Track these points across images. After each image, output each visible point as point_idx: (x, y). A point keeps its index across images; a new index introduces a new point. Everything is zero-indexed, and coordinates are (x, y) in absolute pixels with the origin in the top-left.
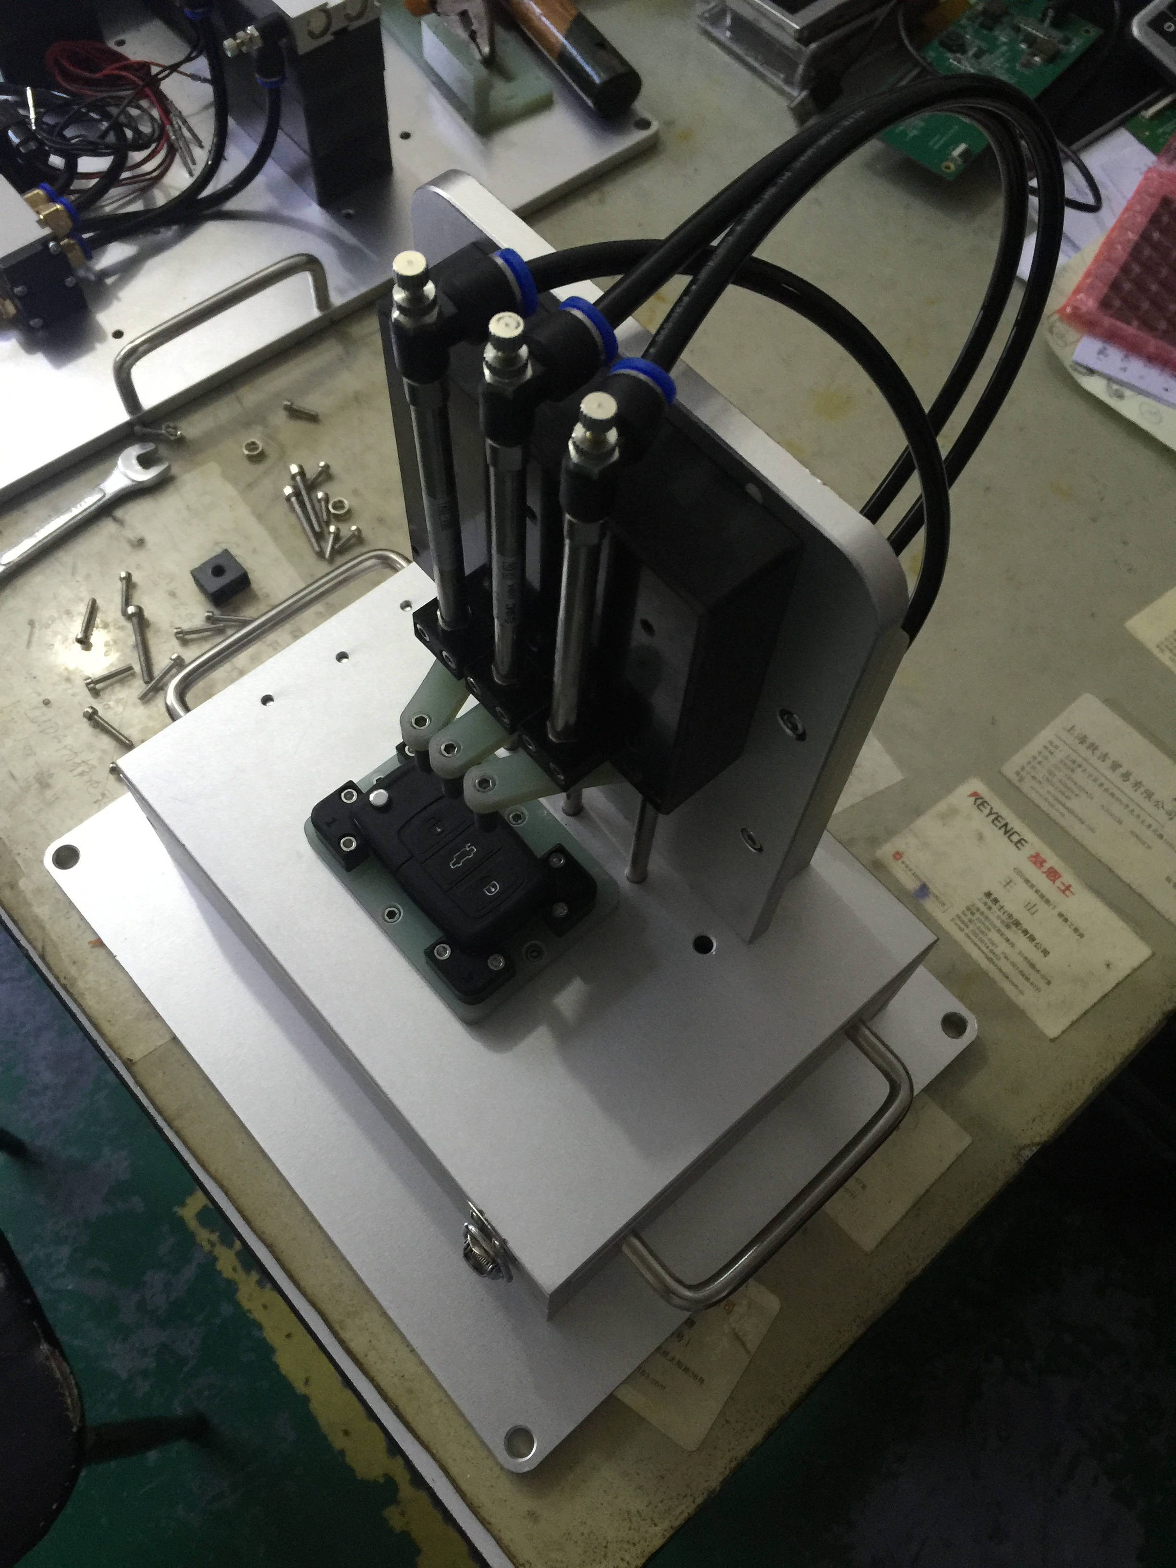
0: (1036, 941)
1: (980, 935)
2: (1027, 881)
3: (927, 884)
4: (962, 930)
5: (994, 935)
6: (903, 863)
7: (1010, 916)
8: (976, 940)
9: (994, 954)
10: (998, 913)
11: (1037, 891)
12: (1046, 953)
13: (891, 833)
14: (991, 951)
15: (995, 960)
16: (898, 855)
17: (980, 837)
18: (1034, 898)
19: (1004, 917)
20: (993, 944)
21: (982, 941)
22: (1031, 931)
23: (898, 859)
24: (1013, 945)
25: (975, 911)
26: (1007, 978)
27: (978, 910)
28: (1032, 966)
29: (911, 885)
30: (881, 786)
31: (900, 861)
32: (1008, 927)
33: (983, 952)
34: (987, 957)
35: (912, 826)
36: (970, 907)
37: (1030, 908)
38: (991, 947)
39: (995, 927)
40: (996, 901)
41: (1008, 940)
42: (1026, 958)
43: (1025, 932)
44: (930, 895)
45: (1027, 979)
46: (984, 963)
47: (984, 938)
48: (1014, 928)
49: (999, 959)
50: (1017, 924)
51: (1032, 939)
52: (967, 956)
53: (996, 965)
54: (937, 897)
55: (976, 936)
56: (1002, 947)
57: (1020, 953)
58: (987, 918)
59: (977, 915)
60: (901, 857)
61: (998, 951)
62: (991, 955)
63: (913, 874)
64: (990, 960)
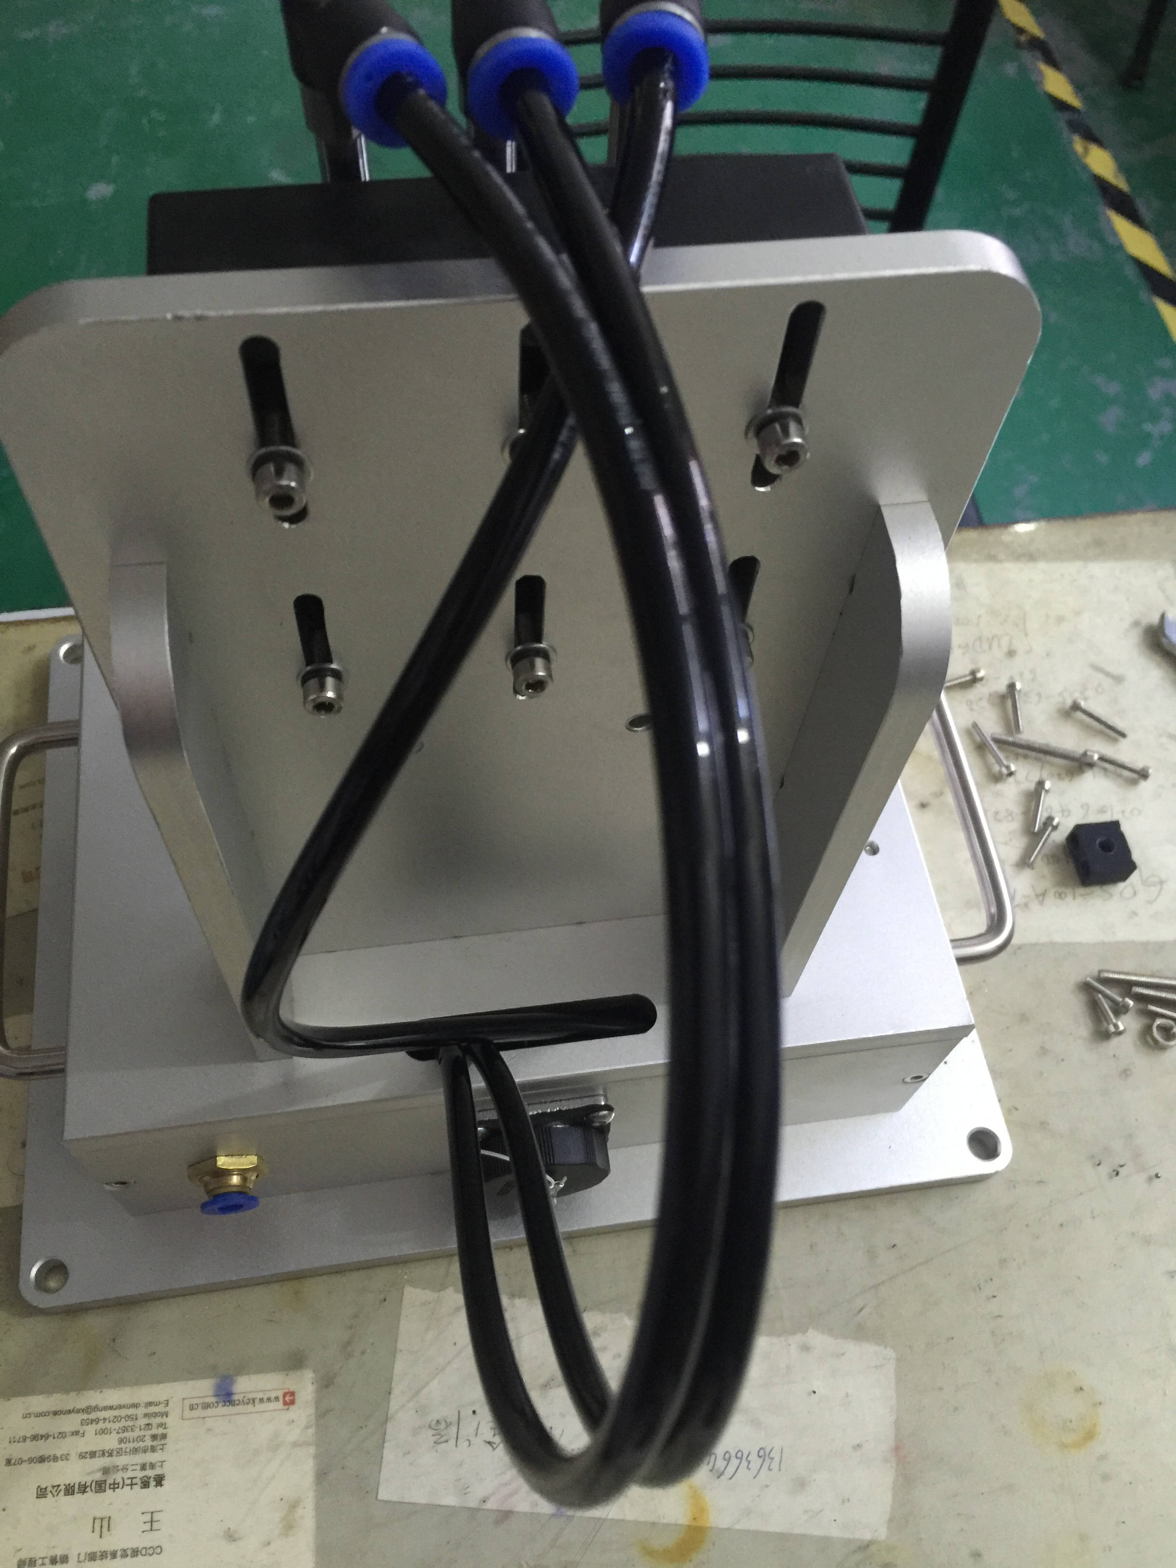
0: (62, 1493)
1: (123, 1423)
2: (135, 1553)
3: (231, 1407)
4: (150, 1404)
5: (110, 1442)
6: (277, 1399)
7: (115, 1486)
8: (124, 1412)
9: (92, 1421)
10: (130, 1474)
11: (114, 1555)
12: (42, 1493)
13: (322, 1414)
14: (97, 1421)
15: (85, 1416)
16: (289, 1399)
17: (231, 1537)
18: (111, 1542)
19: (118, 1477)
20: (103, 1432)
21: (117, 1419)
22: (78, 1496)
23: (285, 1395)
24: (82, 1456)
25: (155, 1443)
26: (55, 1413)
27: (153, 1449)
28: (42, 1460)
29: (243, 1385)
30: (389, 1454)
31: (281, 1399)
32: (106, 1471)
33: (105, 1408)
34: (96, 1408)
35: (312, 1450)
36: (163, 1442)
37: (103, 1524)
38: (101, 1425)
39: (120, 1452)
40: (145, 1484)
41: (93, 1454)
42: (55, 1459)
43: (83, 1489)
44: (213, 1400)
45: (35, 1438)
46: (93, 1398)
47: (117, 1425)
48: (98, 1476)
49: (84, 1422)
50: (100, 1487)
51: (69, 1490)
52: (119, 1384)
53: (78, 1411)
54: (207, 1406)
55: (129, 1417)
56: (91, 1441)
57: (66, 1457)
58: (135, 1451)
59: (149, 1443)
60: (285, 1403)
61: (91, 1429)
62: (93, 1416)
63: (254, 1400)
64: (88, 1410)
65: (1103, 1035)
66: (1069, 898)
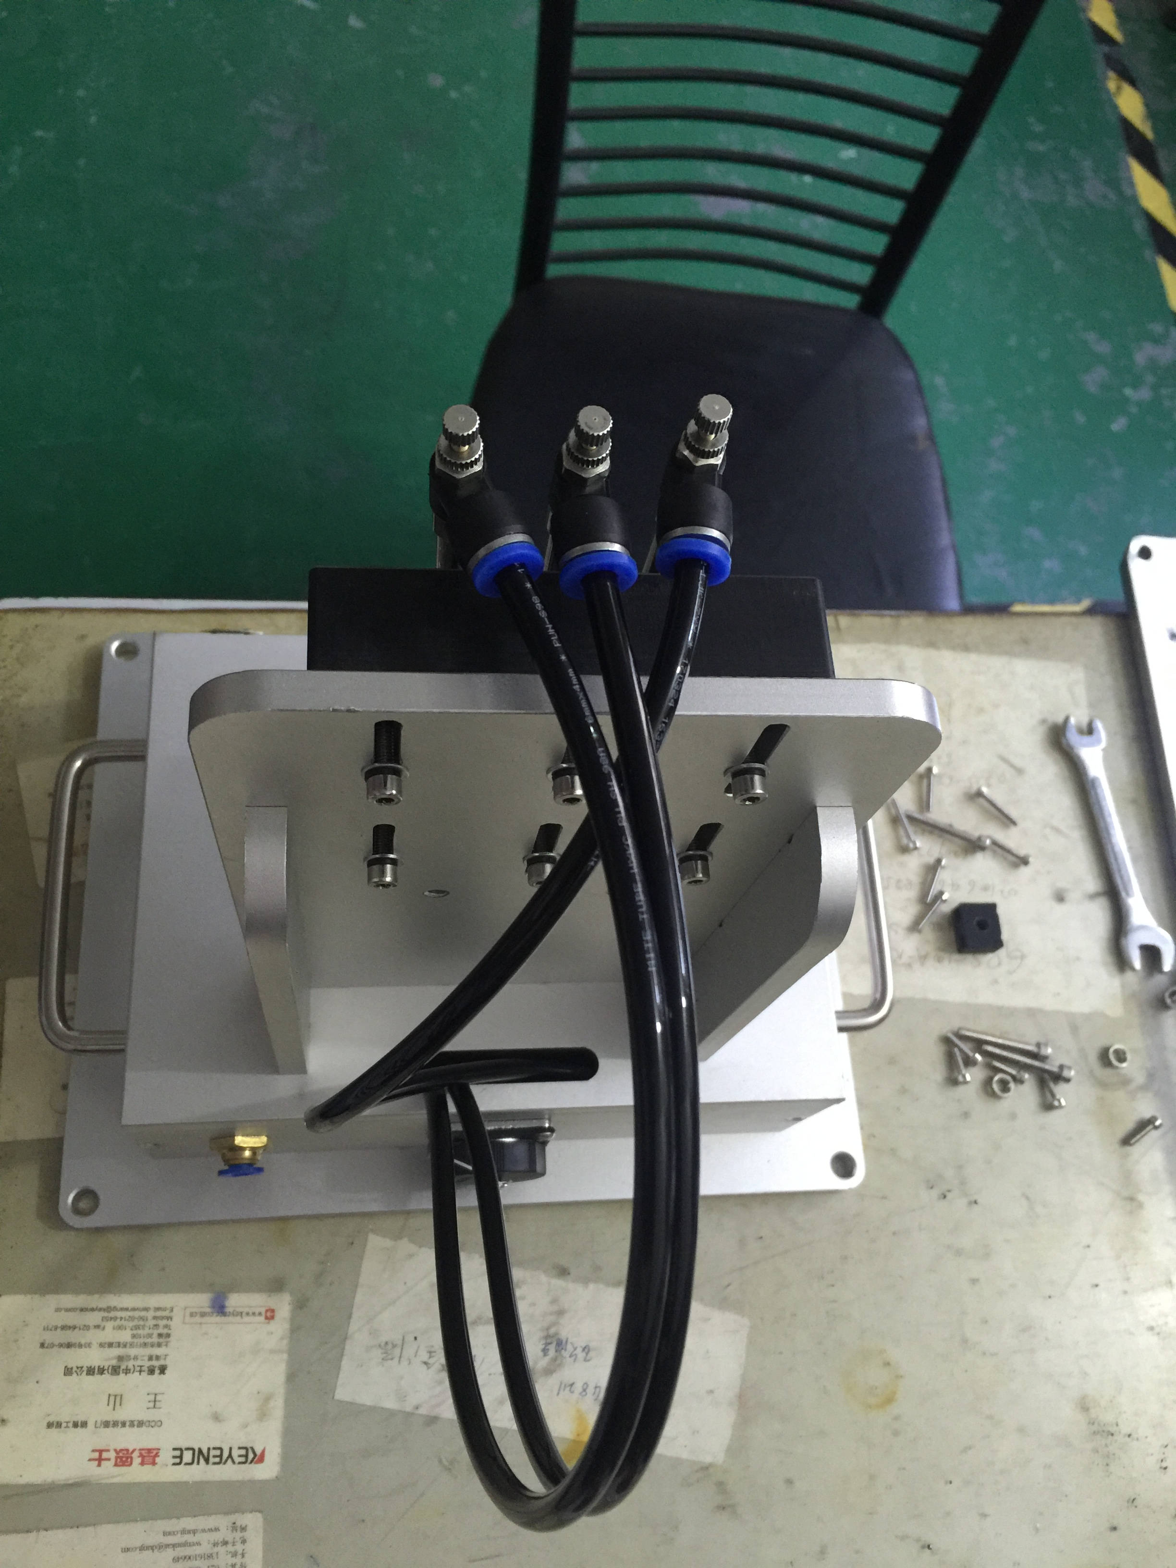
0: (85, 1373)
1: (136, 1323)
2: (141, 1424)
3: (223, 1318)
4: (158, 1309)
5: (125, 1336)
6: (260, 1314)
7: (127, 1371)
8: (137, 1314)
9: (111, 1318)
10: (139, 1363)
11: (124, 1424)
12: (68, 1372)
13: (295, 1329)
14: (115, 1319)
15: (106, 1314)
16: (270, 1315)
17: (217, 1418)
18: (121, 1415)
19: (130, 1364)
20: (120, 1328)
21: (132, 1318)
22: (97, 1377)
23: (267, 1311)
24: (101, 1345)
25: (161, 1340)
26: (82, 1310)
27: (159, 1345)
28: (69, 1345)
29: (234, 1301)
30: (345, 1363)
31: (263, 1313)
32: (120, 1358)
33: (122, 1309)
34: (115, 1309)
35: (285, 1356)
36: (168, 1340)
37: (116, 1400)
38: (118, 1322)
39: (132, 1345)
40: (151, 1371)
41: (110, 1345)
42: (80, 1346)
43: (101, 1371)
44: (208, 1310)
45: (63, 1328)
46: (113, 1300)
47: (131, 1324)
48: (114, 1362)
49: (104, 1319)
50: (115, 1371)
51: (91, 1371)
52: (132, 1291)
53: (100, 1310)
54: (203, 1315)
55: (142, 1318)
56: (109, 1334)
57: (89, 1345)
58: (145, 1345)
59: (155, 1339)
60: (266, 1318)
61: (109, 1325)
62: (112, 1314)
63: (242, 1313)
64: (109, 1309)
65: (953, 1081)
66: (946, 963)
